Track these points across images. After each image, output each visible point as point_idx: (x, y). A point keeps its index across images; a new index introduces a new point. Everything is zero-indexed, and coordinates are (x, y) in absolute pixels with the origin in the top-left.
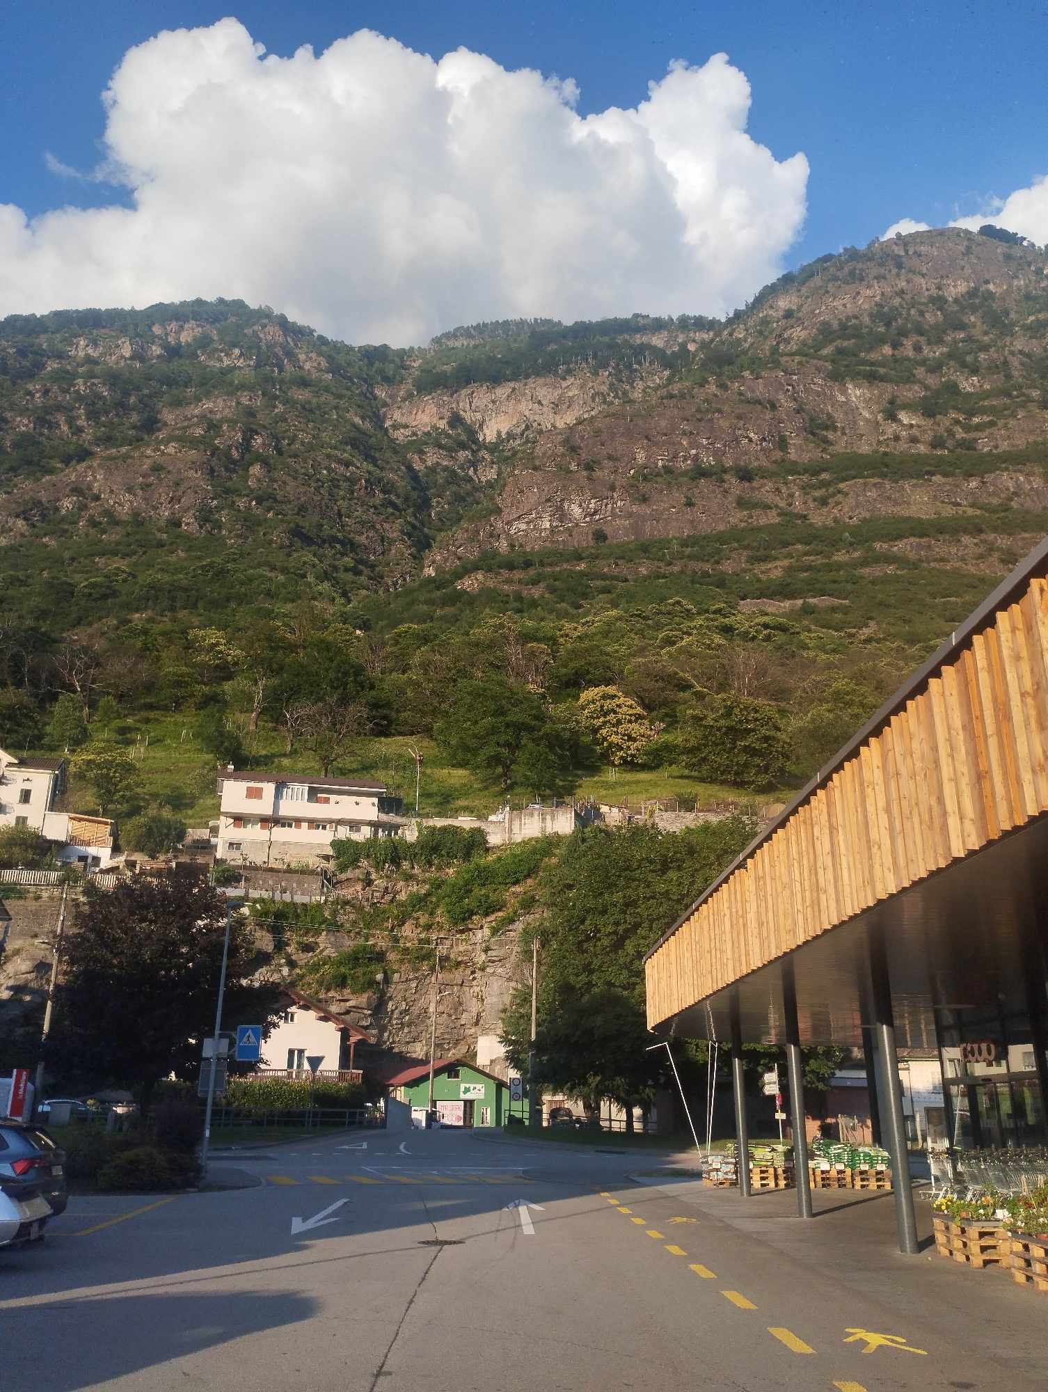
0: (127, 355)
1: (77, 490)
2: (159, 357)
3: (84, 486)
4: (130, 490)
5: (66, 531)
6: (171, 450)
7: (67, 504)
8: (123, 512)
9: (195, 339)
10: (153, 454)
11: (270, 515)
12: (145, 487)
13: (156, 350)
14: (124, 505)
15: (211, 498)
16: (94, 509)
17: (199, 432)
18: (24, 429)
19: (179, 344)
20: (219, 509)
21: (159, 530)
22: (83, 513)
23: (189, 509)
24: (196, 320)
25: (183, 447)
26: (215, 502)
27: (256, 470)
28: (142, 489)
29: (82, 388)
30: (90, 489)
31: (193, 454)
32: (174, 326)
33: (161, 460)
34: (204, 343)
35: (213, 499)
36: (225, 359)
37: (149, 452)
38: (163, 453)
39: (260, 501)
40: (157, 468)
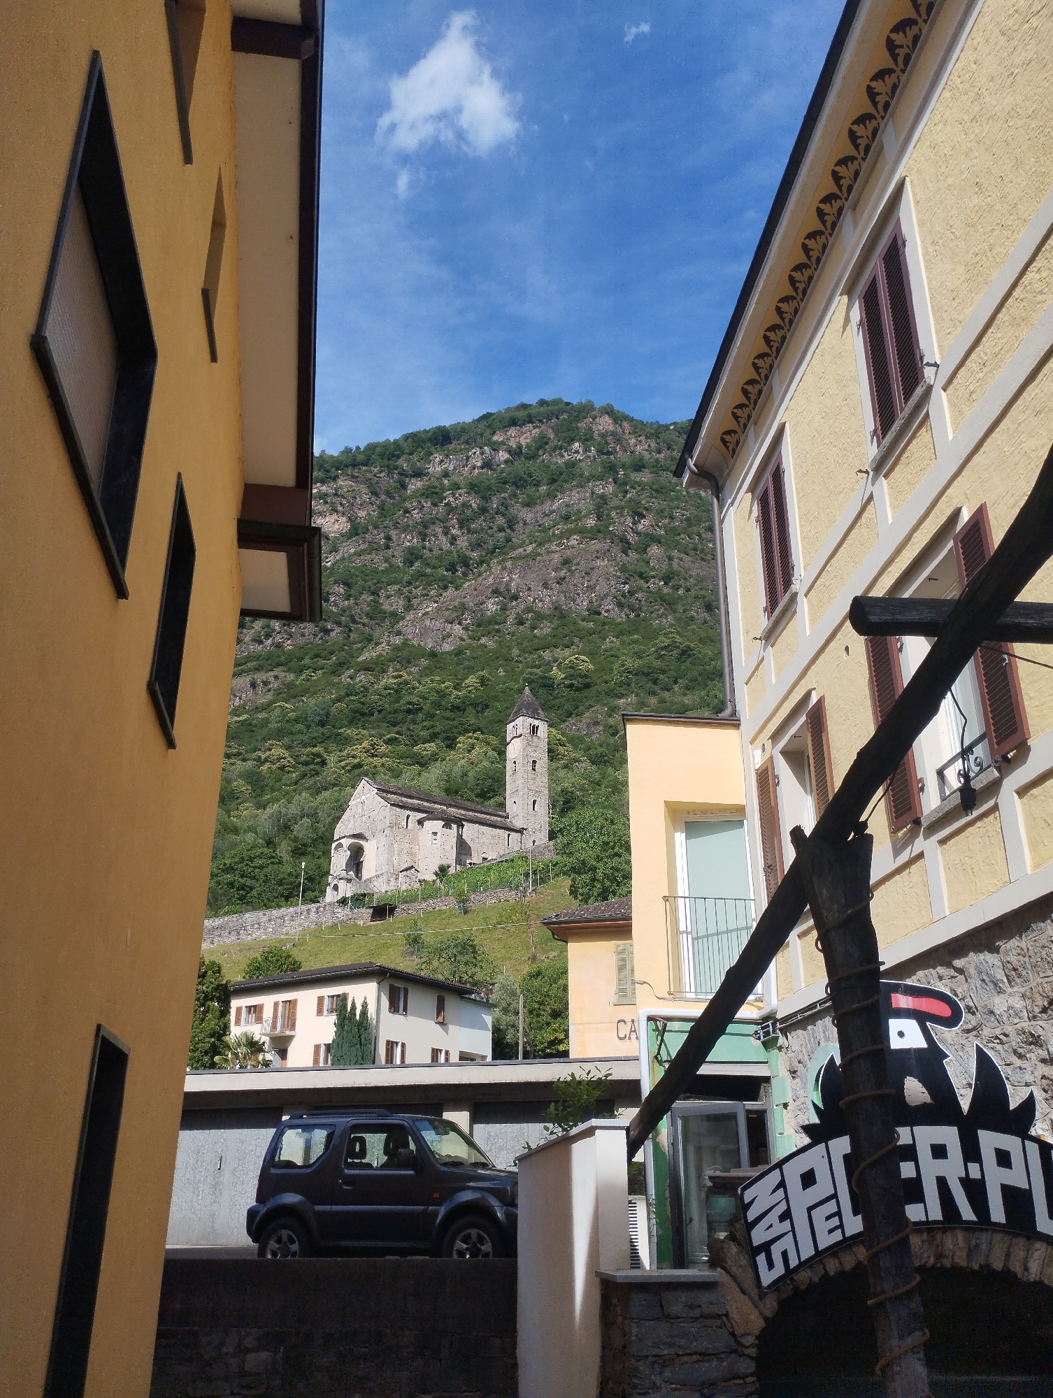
0: (479, 464)
1: (496, 592)
2: (506, 462)
3: (502, 588)
4: (546, 586)
5: (498, 631)
6: (573, 542)
7: (492, 606)
8: (545, 605)
9: (534, 439)
10: (558, 549)
11: (681, 592)
12: (560, 581)
13: (503, 455)
14: (545, 600)
15: (622, 583)
16: (516, 608)
17: (591, 522)
18: (408, 544)
19: (520, 447)
20: (631, 593)
21: (584, 620)
22: (508, 612)
23: (606, 596)
24: (532, 423)
25: (583, 538)
26: (627, 586)
27: (655, 550)
28: (558, 583)
29: (451, 499)
30: (509, 590)
31: (595, 545)
32: (512, 432)
33: (568, 553)
34: (542, 443)
35: (625, 583)
36: (565, 454)
37: (554, 547)
38: (568, 547)
39: (667, 579)
40: (566, 562)
